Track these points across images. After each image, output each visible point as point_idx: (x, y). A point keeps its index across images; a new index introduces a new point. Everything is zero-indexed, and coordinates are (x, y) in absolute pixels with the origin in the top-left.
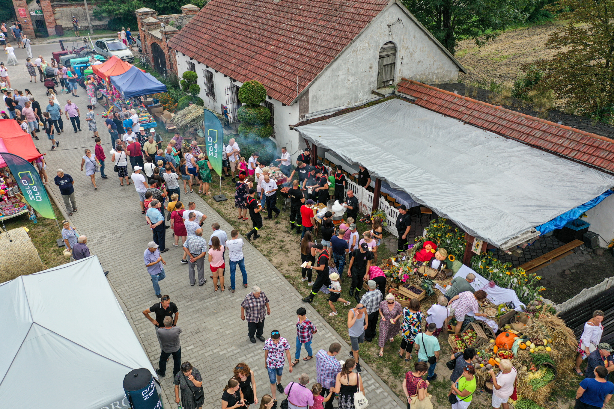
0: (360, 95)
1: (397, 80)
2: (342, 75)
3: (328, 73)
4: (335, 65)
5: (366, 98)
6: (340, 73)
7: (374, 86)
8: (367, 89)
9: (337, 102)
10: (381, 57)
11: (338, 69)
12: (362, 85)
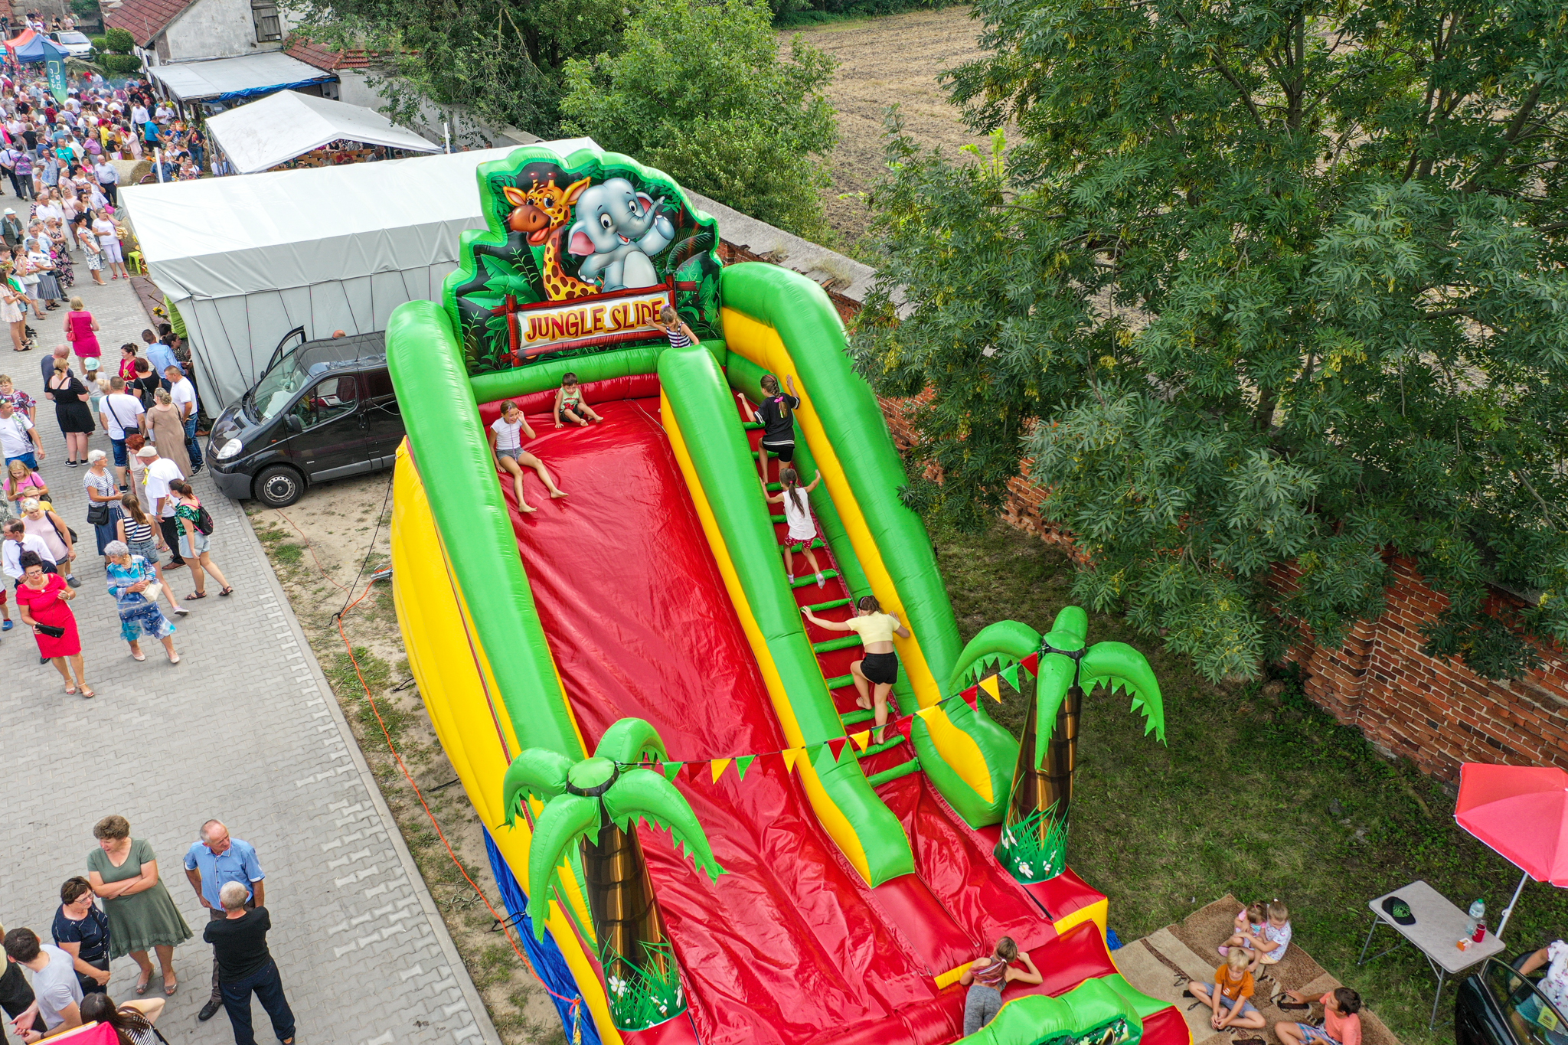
0: (236, 46)
1: (285, 34)
2: (205, 22)
3: (187, 18)
4: (194, 10)
5: (244, 50)
6: (203, 20)
7: (253, 38)
8: (243, 40)
9: (206, 51)
10: (253, 8)
11: (199, 15)
12: (236, 36)
